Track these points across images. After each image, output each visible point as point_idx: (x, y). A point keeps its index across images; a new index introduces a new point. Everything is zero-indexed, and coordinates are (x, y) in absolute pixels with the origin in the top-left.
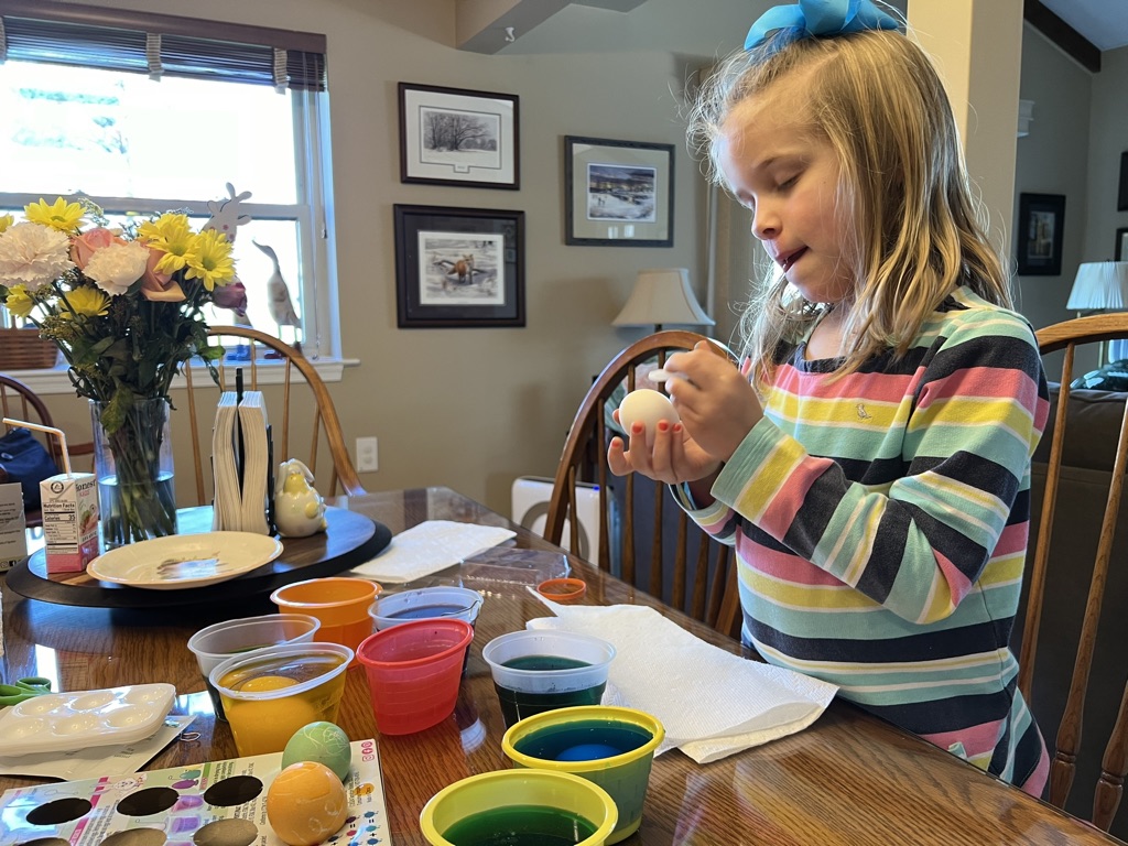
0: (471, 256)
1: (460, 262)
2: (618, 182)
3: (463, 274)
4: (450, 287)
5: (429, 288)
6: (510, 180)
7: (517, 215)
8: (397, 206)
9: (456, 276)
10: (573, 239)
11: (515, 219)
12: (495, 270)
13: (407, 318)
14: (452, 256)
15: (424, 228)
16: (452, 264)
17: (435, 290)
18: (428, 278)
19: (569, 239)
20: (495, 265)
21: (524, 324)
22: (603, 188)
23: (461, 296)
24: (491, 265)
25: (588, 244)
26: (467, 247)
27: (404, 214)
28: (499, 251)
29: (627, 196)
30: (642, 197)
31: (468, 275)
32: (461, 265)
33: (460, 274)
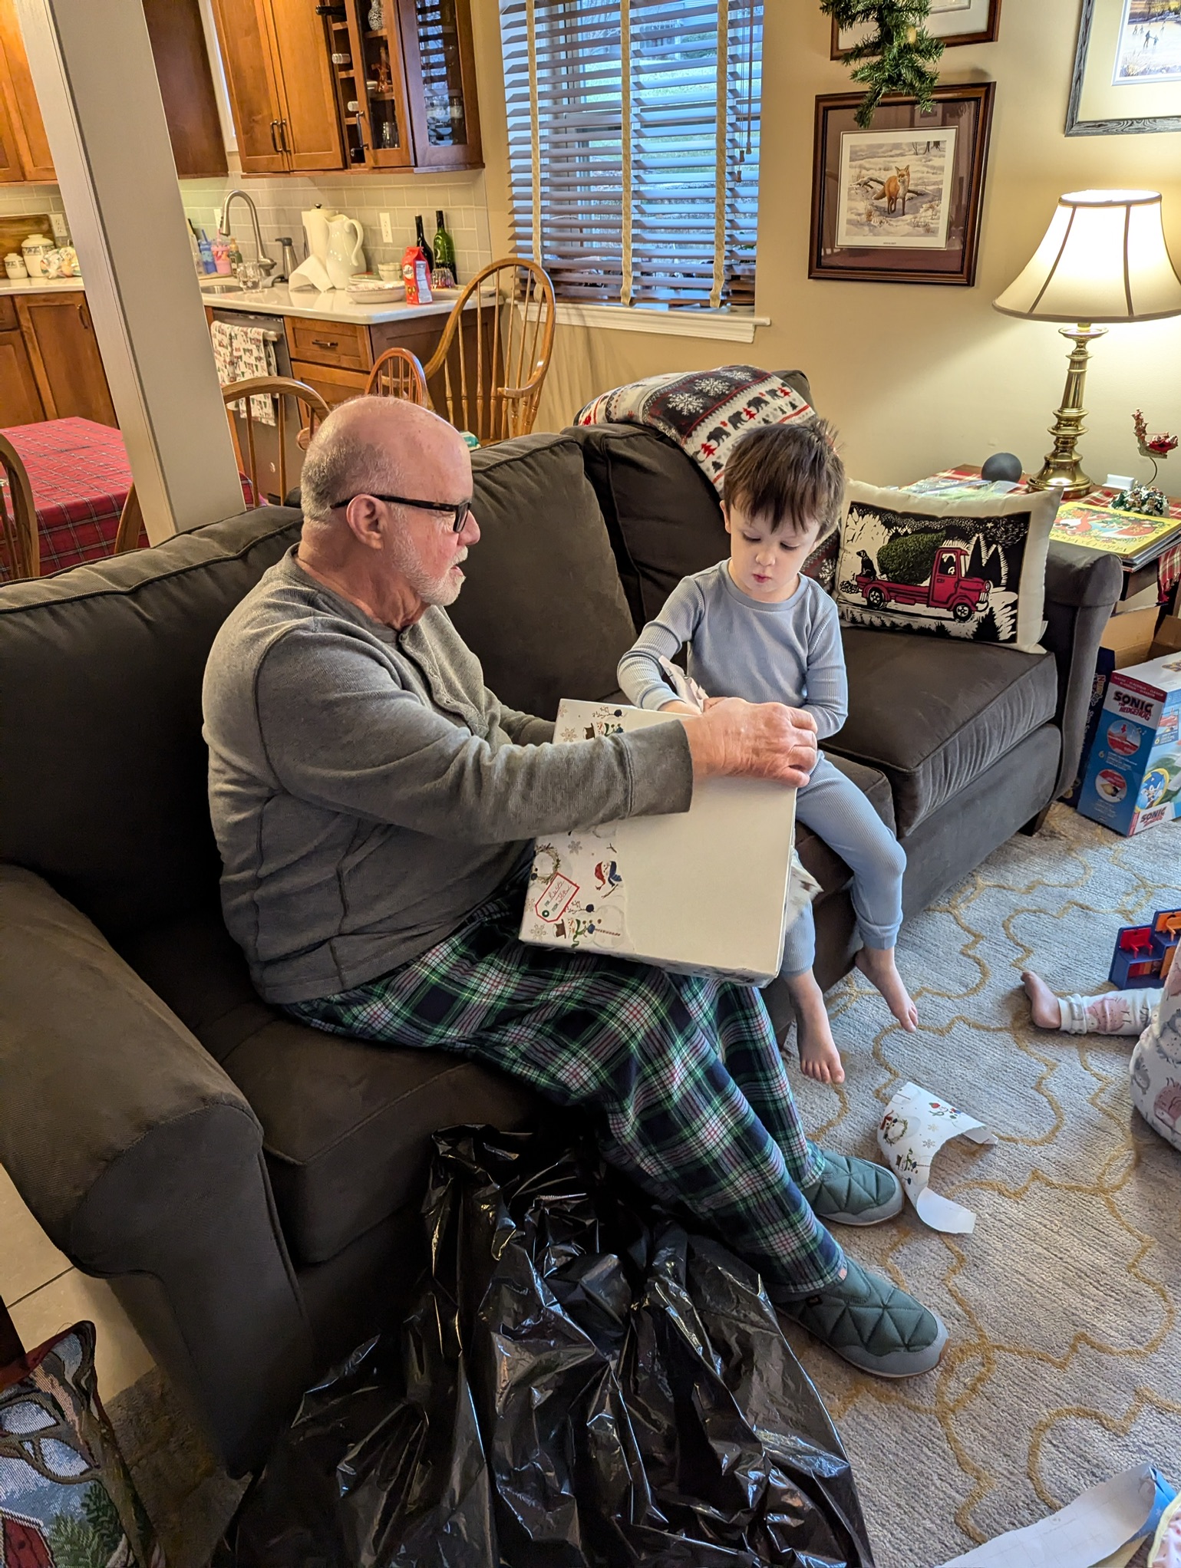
0: (908, 167)
1: (890, 180)
4: (876, 220)
5: (850, 222)
6: (981, 25)
7: (980, 93)
8: (819, 99)
9: (885, 201)
10: (1079, 123)
11: (977, 100)
12: (940, 191)
13: (819, 265)
14: (881, 171)
15: (850, 130)
16: (881, 183)
17: (857, 224)
18: (850, 206)
19: (1072, 125)
20: (941, 182)
21: (970, 282)
22: (1159, 10)
23: (888, 233)
24: (934, 184)
25: (1107, 132)
26: (902, 155)
27: (826, 109)
28: (946, 160)
31: (900, 201)
32: (892, 185)
33: (890, 199)
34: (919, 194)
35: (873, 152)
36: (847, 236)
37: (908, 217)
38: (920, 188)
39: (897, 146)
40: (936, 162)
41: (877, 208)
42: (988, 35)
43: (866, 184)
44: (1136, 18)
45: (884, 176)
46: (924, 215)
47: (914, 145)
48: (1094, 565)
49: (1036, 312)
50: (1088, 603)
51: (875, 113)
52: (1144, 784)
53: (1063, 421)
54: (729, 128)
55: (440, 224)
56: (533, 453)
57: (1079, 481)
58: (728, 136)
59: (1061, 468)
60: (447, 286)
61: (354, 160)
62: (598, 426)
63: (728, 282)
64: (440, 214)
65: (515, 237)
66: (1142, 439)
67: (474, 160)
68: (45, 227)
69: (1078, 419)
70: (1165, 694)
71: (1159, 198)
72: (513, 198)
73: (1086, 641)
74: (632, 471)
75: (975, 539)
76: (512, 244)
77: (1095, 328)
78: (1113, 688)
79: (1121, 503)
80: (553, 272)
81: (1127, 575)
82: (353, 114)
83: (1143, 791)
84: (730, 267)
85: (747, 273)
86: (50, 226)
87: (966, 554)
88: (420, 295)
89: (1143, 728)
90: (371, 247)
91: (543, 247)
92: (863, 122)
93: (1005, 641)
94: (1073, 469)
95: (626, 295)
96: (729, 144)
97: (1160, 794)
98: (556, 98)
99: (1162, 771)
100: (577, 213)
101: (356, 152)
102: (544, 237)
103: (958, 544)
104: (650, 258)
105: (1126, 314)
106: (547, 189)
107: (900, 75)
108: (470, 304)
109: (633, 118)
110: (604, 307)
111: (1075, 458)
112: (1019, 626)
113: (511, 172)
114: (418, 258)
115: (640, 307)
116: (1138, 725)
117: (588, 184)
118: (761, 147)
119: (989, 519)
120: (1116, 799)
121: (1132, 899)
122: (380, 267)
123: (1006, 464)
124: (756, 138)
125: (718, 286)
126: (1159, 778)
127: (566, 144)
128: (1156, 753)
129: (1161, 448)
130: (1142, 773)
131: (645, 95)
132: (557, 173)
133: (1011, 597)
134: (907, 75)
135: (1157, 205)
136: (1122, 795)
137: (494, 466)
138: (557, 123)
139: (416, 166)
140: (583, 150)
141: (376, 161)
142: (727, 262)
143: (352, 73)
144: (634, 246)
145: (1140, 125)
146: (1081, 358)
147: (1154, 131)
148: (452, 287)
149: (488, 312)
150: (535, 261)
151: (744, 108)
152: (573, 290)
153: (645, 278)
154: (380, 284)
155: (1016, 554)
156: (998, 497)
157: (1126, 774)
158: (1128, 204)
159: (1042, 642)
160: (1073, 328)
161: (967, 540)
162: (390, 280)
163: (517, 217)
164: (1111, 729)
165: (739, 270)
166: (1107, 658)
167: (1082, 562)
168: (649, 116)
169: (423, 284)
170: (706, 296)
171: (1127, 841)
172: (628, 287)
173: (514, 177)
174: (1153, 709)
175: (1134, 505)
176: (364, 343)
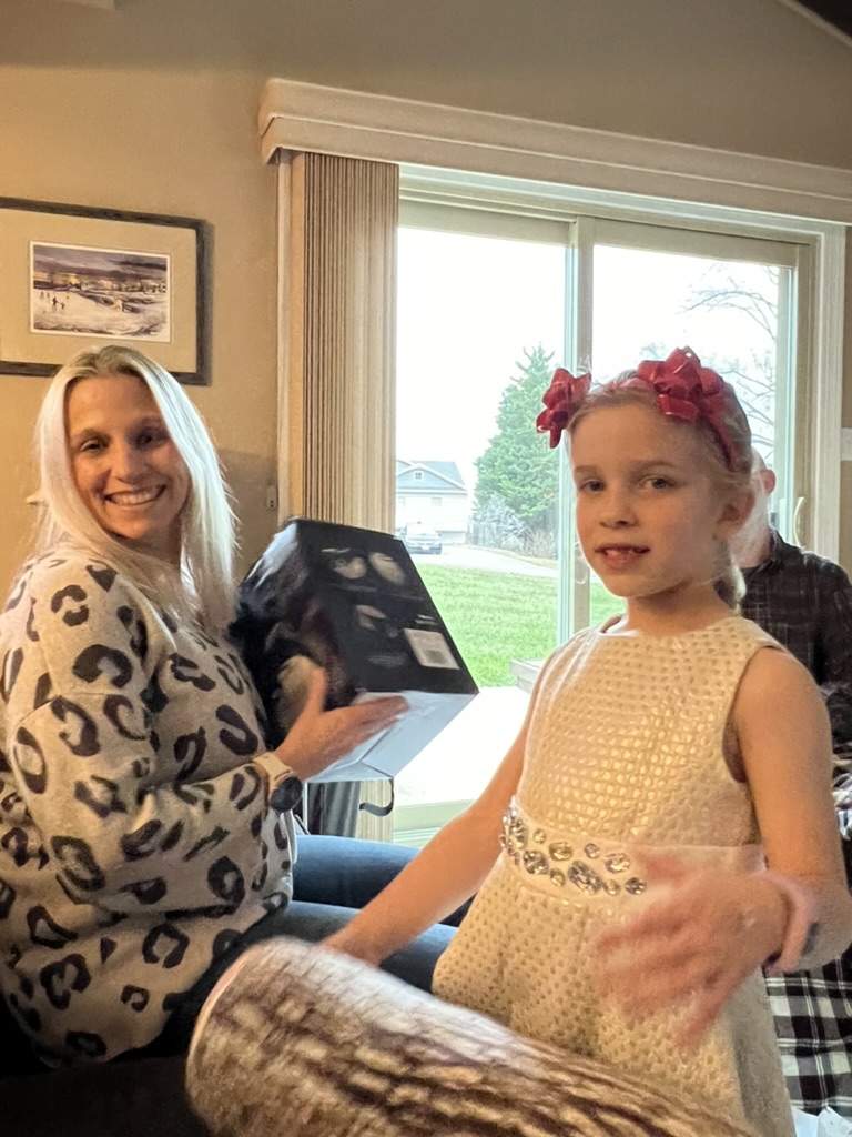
2: (91, 273)
22: (62, 283)
29: (112, 298)
30: (143, 302)
44: (38, 284)
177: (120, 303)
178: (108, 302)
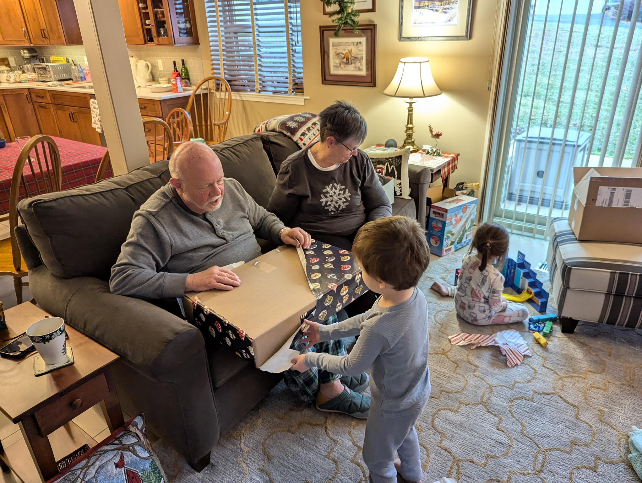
0: (351, 50)
1: (346, 53)
3: (348, 60)
4: (342, 66)
5: (334, 66)
6: (370, 7)
7: (372, 27)
8: (321, 27)
9: (345, 60)
10: (403, 38)
11: (371, 29)
12: (362, 57)
13: (325, 80)
14: (343, 50)
15: (332, 37)
16: (343, 54)
17: (336, 67)
18: (333, 61)
19: (401, 38)
20: (362, 54)
21: (375, 85)
22: (423, 5)
23: (347, 70)
24: (360, 55)
25: (412, 40)
26: (349, 45)
27: (323, 30)
28: (364, 47)
29: (438, 9)
30: (449, 9)
31: (350, 60)
32: (347, 55)
33: (347, 59)
34: (356, 58)
35: (339, 44)
36: (333, 71)
37: (353, 65)
38: (356, 56)
39: (347, 43)
40: (360, 48)
41: (343, 62)
42: (373, 10)
43: (338, 54)
44: (416, 7)
45: (344, 52)
46: (358, 64)
47: (353, 43)
48: (422, 171)
49: (396, 95)
50: (422, 182)
51: (341, 32)
52: (444, 239)
53: (408, 129)
54: (290, 35)
55: (183, 64)
56: (246, 141)
57: (415, 147)
58: (290, 37)
59: (409, 143)
60: (187, 86)
61: (149, 41)
62: (263, 132)
63: (294, 85)
64: (183, 61)
65: (213, 69)
66: (432, 133)
67: (196, 42)
68: (6, 63)
69: (412, 128)
70: (447, 210)
71: (429, 61)
72: (212, 55)
73: (422, 195)
74: (277, 146)
75: (386, 164)
76: (212, 72)
77: (414, 100)
78: (432, 210)
79: (428, 153)
80: (229, 81)
81: (432, 174)
82: (149, 25)
83: (444, 242)
84: (294, 80)
85: (300, 82)
86: (8, 62)
87: (384, 169)
88: (178, 89)
89: (442, 221)
90: (154, 72)
91: (224, 73)
92: (336, 35)
93: (399, 196)
94: (413, 143)
95: (257, 89)
96: (290, 40)
97: (450, 242)
98: (225, 22)
99: (449, 235)
100: (235, 61)
101: (150, 38)
102: (225, 69)
103: (381, 166)
104: (264, 77)
105: (423, 95)
106: (225, 53)
107: (347, 22)
108: (197, 93)
109: (256, 30)
110: (248, 93)
111: (413, 140)
112: (402, 191)
113: (211, 46)
114: (177, 76)
115: (262, 93)
116: (440, 221)
117: (238, 52)
118: (302, 41)
119: (390, 158)
120: (437, 245)
121: (445, 274)
122: (159, 79)
123: (392, 143)
124: (300, 38)
125: (290, 86)
126: (448, 237)
127: (230, 38)
128: (447, 229)
129: (438, 136)
130: (443, 236)
131: (259, 23)
132: (227, 47)
133: (399, 181)
134: (350, 22)
135: (428, 62)
136: (439, 243)
137: (235, 146)
138: (226, 31)
139: (175, 44)
140: (236, 40)
141: (158, 41)
142: (293, 79)
143: (147, 11)
144: (259, 73)
145: (421, 39)
146: (411, 109)
147: (425, 40)
148: (190, 86)
149: (205, 95)
150: (222, 77)
151: (295, 29)
152: (236, 88)
153: (263, 83)
154: (160, 85)
155: (399, 168)
156: (391, 152)
157: (439, 237)
158: (420, 63)
159: (410, 195)
160: (408, 100)
161: (384, 164)
162: (164, 84)
163: (214, 62)
164: (433, 223)
165: (297, 81)
166: (429, 201)
167: (419, 170)
168: (261, 30)
169: (179, 85)
170: (287, 90)
171: (442, 258)
172: (258, 86)
173: (212, 48)
174: (444, 215)
175: (432, 154)
176: (158, 107)
177: (441, 10)
178: (437, 11)
